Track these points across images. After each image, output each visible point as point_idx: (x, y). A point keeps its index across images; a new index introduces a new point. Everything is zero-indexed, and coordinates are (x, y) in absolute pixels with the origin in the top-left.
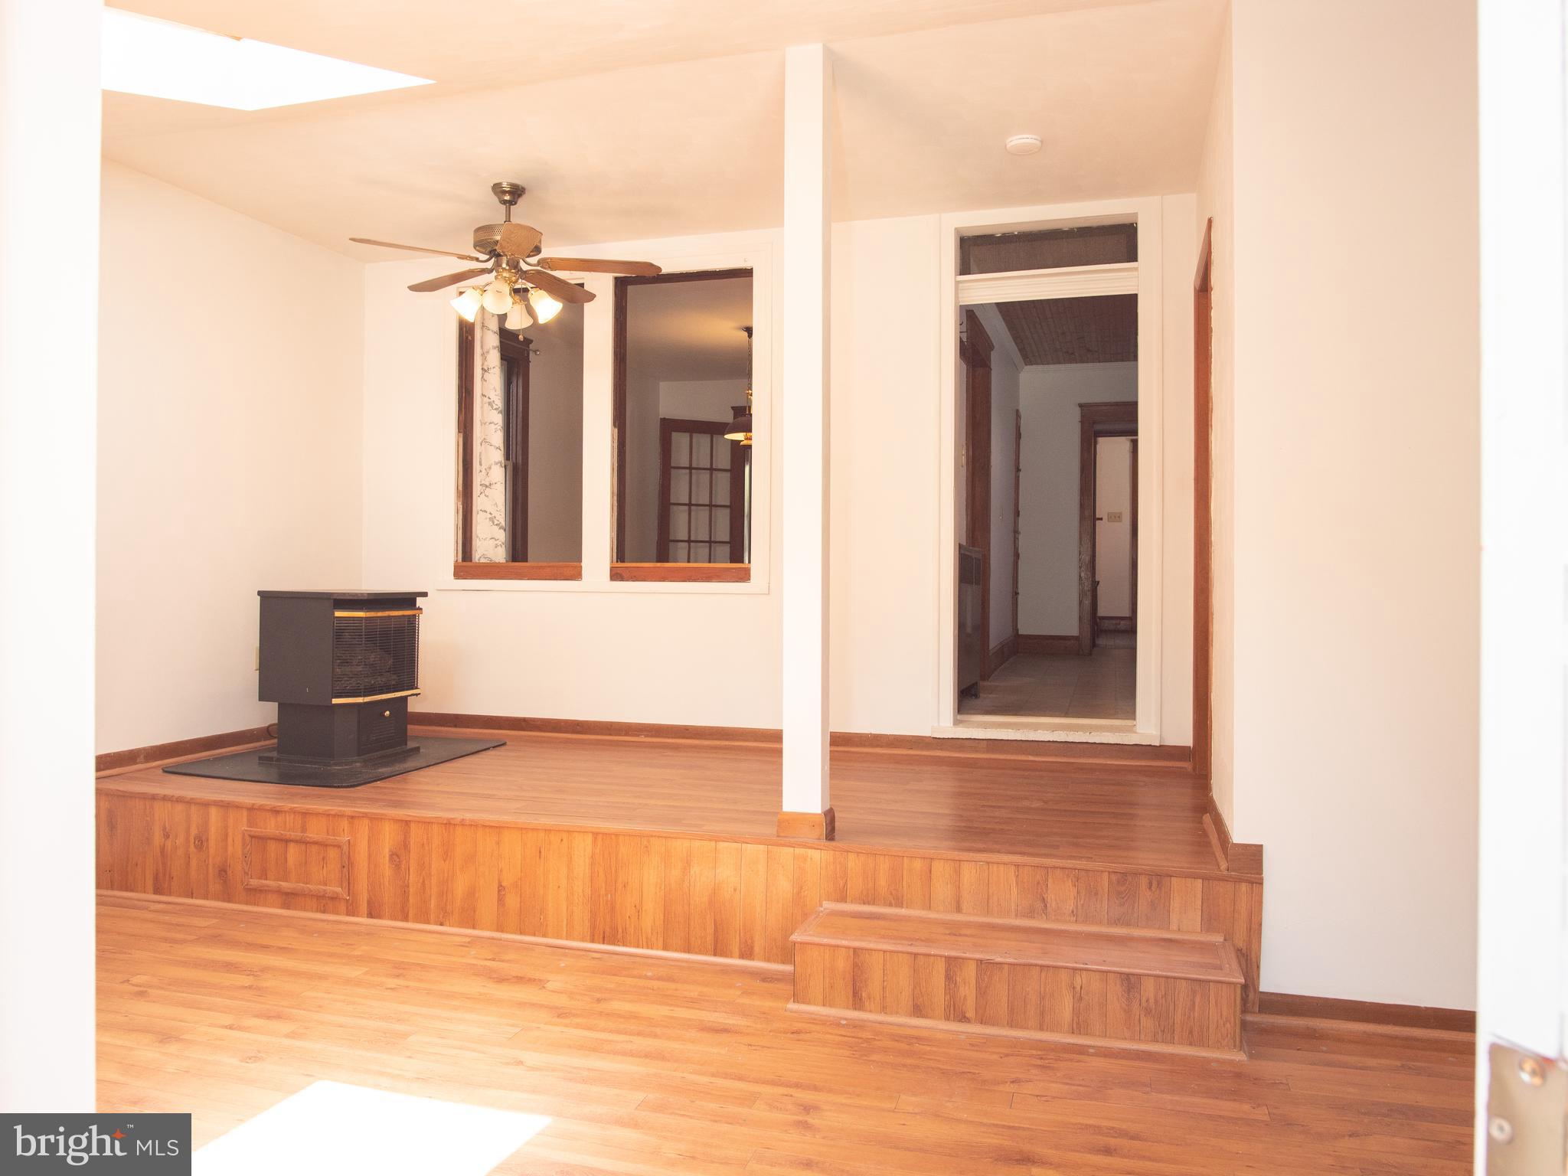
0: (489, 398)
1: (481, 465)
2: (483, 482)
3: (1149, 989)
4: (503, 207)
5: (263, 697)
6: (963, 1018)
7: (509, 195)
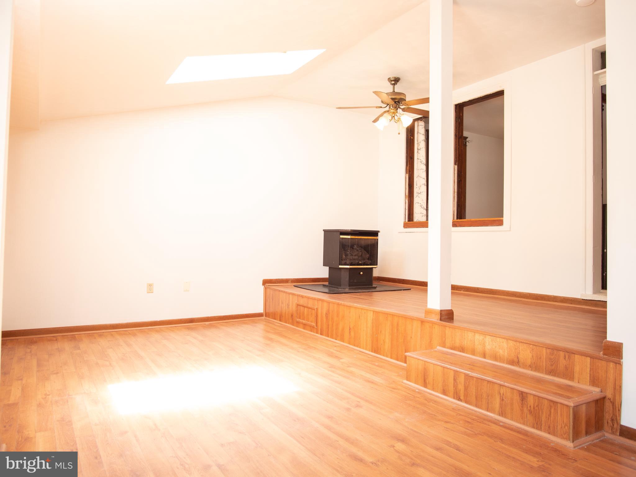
0: (421, 160)
1: (417, 185)
2: (418, 192)
3: (531, 401)
4: (392, 86)
5: (324, 265)
6: (459, 399)
7: (396, 81)
